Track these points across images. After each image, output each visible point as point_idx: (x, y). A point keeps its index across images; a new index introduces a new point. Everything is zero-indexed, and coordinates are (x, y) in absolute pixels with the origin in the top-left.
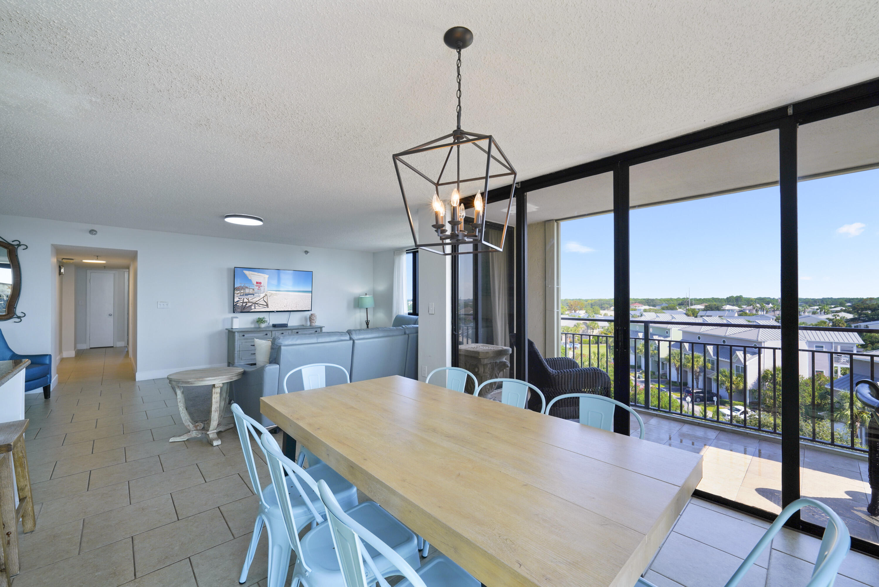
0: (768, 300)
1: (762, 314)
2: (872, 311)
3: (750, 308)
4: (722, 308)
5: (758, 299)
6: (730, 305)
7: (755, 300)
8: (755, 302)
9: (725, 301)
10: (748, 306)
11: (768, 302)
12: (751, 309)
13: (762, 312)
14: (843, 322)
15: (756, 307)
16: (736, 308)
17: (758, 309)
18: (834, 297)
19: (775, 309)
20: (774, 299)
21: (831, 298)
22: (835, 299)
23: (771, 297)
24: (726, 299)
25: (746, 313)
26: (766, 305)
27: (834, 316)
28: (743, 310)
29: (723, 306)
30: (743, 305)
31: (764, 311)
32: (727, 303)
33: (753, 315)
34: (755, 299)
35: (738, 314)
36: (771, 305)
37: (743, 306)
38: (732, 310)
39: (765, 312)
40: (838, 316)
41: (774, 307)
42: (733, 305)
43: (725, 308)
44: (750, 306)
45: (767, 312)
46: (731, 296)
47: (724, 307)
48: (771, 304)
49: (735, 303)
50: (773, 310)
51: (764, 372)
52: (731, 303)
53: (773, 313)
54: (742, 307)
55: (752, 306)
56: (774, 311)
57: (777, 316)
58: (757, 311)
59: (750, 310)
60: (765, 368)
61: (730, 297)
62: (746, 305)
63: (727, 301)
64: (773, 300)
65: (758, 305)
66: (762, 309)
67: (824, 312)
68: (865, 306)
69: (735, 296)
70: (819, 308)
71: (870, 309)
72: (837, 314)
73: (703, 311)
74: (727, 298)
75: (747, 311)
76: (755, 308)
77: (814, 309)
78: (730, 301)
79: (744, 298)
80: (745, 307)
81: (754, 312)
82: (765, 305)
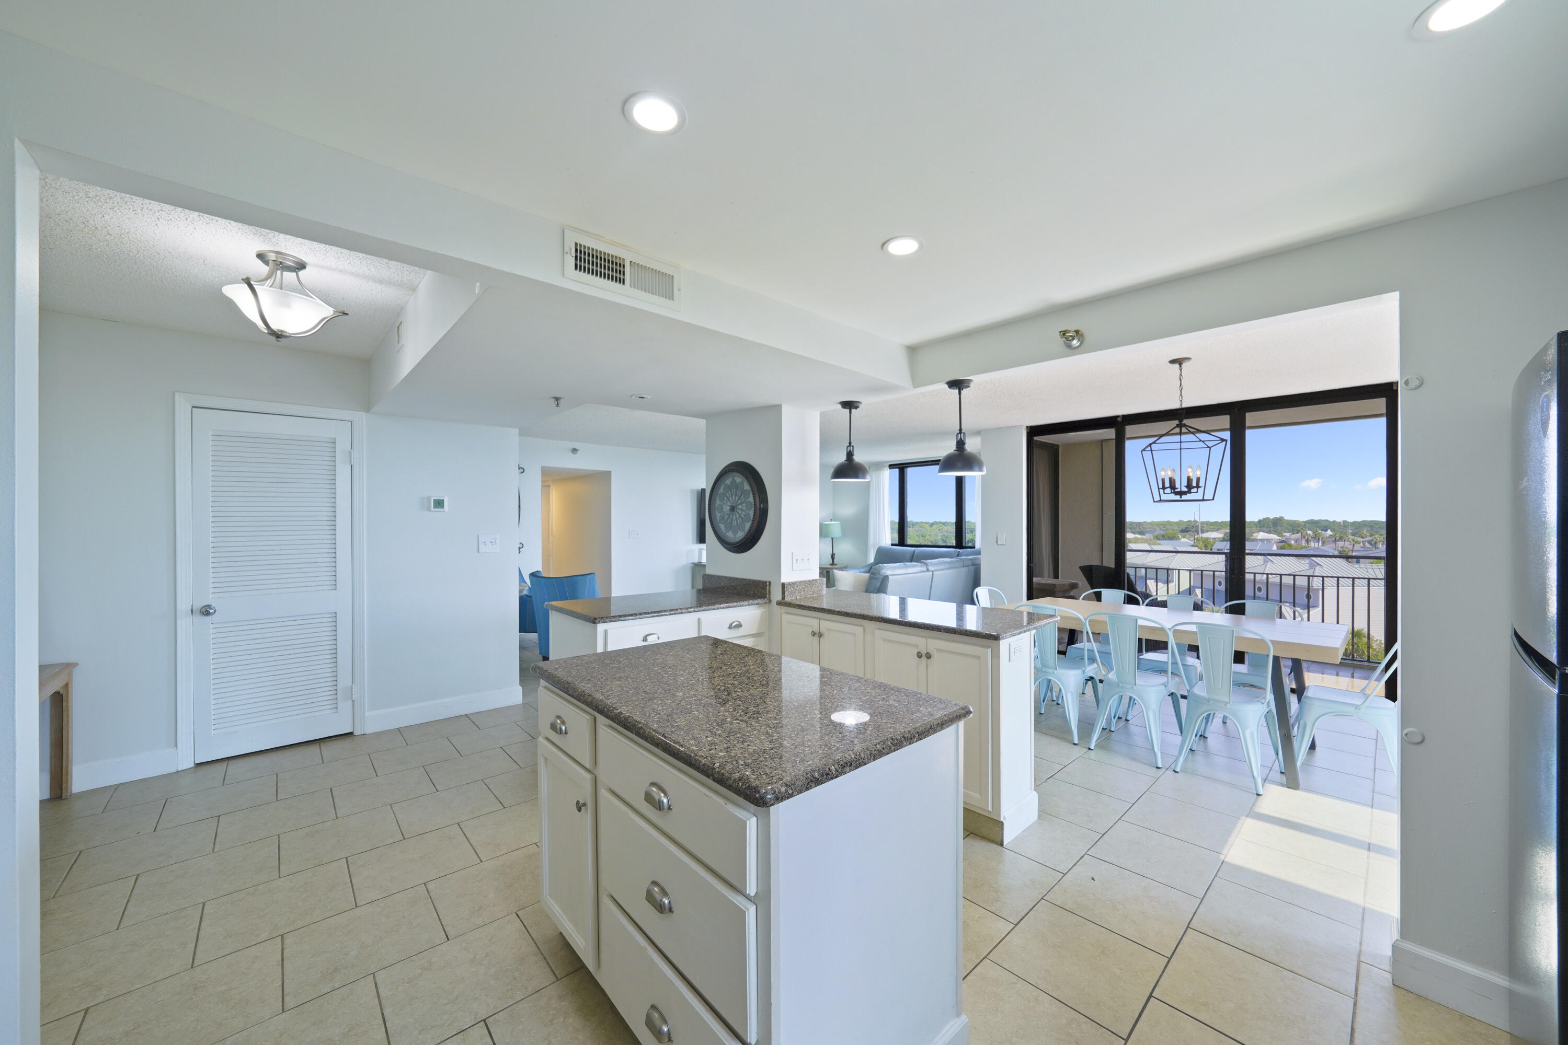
0: (1325, 525)
1: (1316, 546)
3: (1297, 537)
4: (1252, 538)
5: (1308, 523)
6: (1263, 531)
7: (1303, 524)
8: (1305, 526)
9: (1255, 525)
10: (1293, 534)
11: (1325, 527)
12: (1298, 539)
13: (1317, 544)
15: (1307, 534)
16: (1274, 537)
17: (1310, 538)
19: (1337, 539)
20: (1334, 522)
23: (1329, 520)
24: (1258, 522)
25: (1291, 544)
26: (1323, 532)
28: (1286, 540)
29: (1253, 533)
30: (1284, 532)
31: (1318, 542)
32: (1259, 528)
33: (1302, 548)
34: (1303, 522)
35: (1277, 547)
36: (1329, 532)
37: (1285, 534)
38: (1267, 540)
39: (1320, 544)
41: (1335, 535)
42: (1269, 532)
43: (1257, 536)
44: (1298, 533)
45: (1323, 543)
46: (1265, 517)
47: (1255, 535)
48: (1329, 530)
49: (1272, 529)
50: (1334, 539)
52: (1265, 529)
53: (1334, 544)
54: (1282, 536)
55: (1300, 534)
56: (1335, 541)
57: (1340, 549)
58: (1307, 541)
59: (1296, 541)
61: (1264, 519)
62: (1289, 532)
63: (1258, 526)
64: (1333, 524)
65: (1309, 532)
66: (1316, 538)
69: (1272, 518)
73: (1222, 541)
74: (1260, 521)
75: (1293, 542)
76: (1304, 537)
78: (1263, 526)
79: (1287, 520)
80: (1288, 534)
81: (1304, 543)
82: (1320, 531)
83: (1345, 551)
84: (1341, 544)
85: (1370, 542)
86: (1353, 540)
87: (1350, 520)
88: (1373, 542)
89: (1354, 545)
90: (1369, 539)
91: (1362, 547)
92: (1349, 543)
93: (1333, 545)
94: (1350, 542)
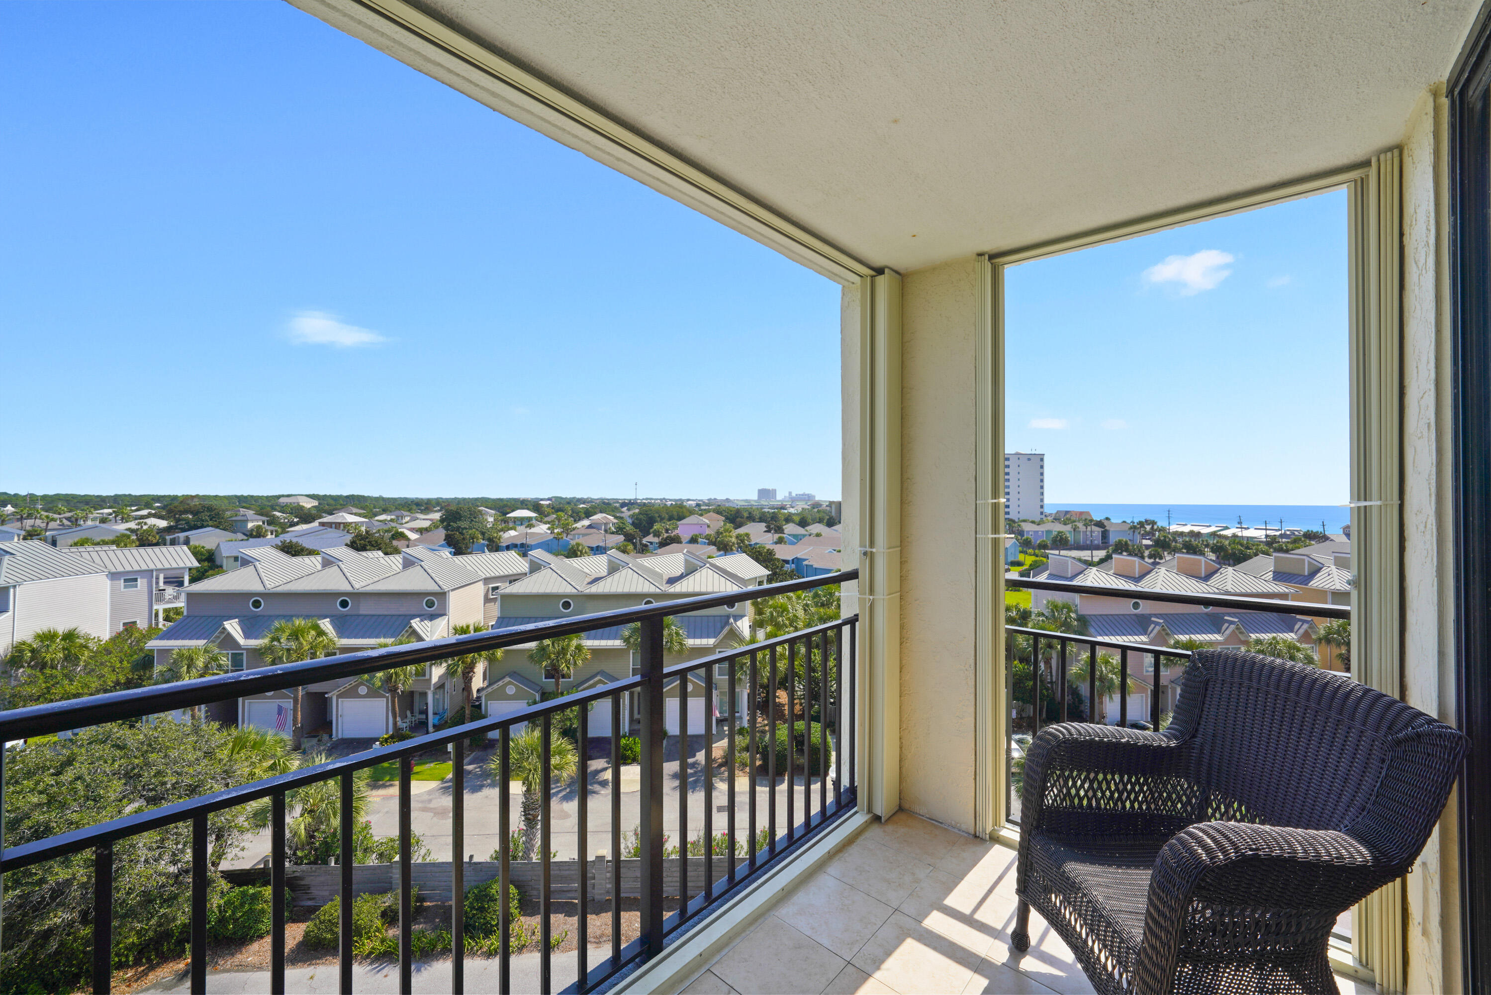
2: (194, 516)
14: (155, 531)
18: (133, 494)
19: (23, 516)
20: (16, 495)
21: (130, 495)
22: (136, 496)
23: (9, 492)
27: (139, 524)
36: (10, 508)
40: (146, 524)
41: (19, 510)
48: (9, 506)
51: (13, 647)
56: (21, 519)
57: (28, 528)
60: (15, 639)
64: (14, 498)
67: (122, 519)
68: (186, 506)
70: (114, 512)
71: (192, 513)
72: (145, 521)
77: (102, 514)
83: (36, 531)
84: (28, 523)
85: (68, 519)
86: (47, 517)
87: (39, 492)
88: (73, 519)
89: (48, 524)
90: (68, 515)
91: (60, 525)
92: (41, 521)
93: (19, 524)
94: (43, 519)
